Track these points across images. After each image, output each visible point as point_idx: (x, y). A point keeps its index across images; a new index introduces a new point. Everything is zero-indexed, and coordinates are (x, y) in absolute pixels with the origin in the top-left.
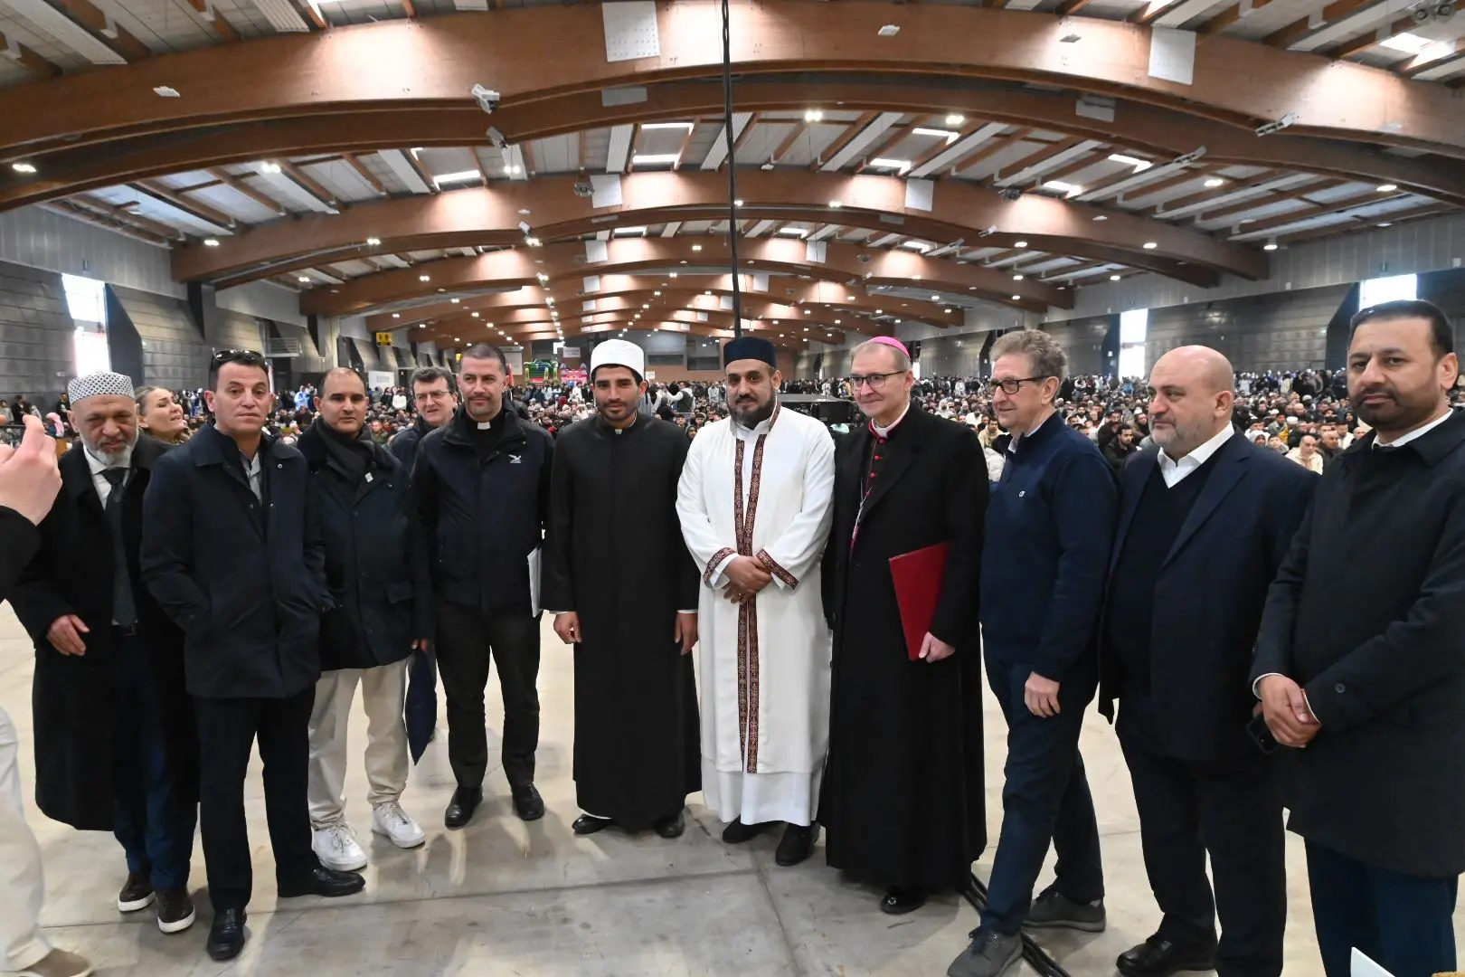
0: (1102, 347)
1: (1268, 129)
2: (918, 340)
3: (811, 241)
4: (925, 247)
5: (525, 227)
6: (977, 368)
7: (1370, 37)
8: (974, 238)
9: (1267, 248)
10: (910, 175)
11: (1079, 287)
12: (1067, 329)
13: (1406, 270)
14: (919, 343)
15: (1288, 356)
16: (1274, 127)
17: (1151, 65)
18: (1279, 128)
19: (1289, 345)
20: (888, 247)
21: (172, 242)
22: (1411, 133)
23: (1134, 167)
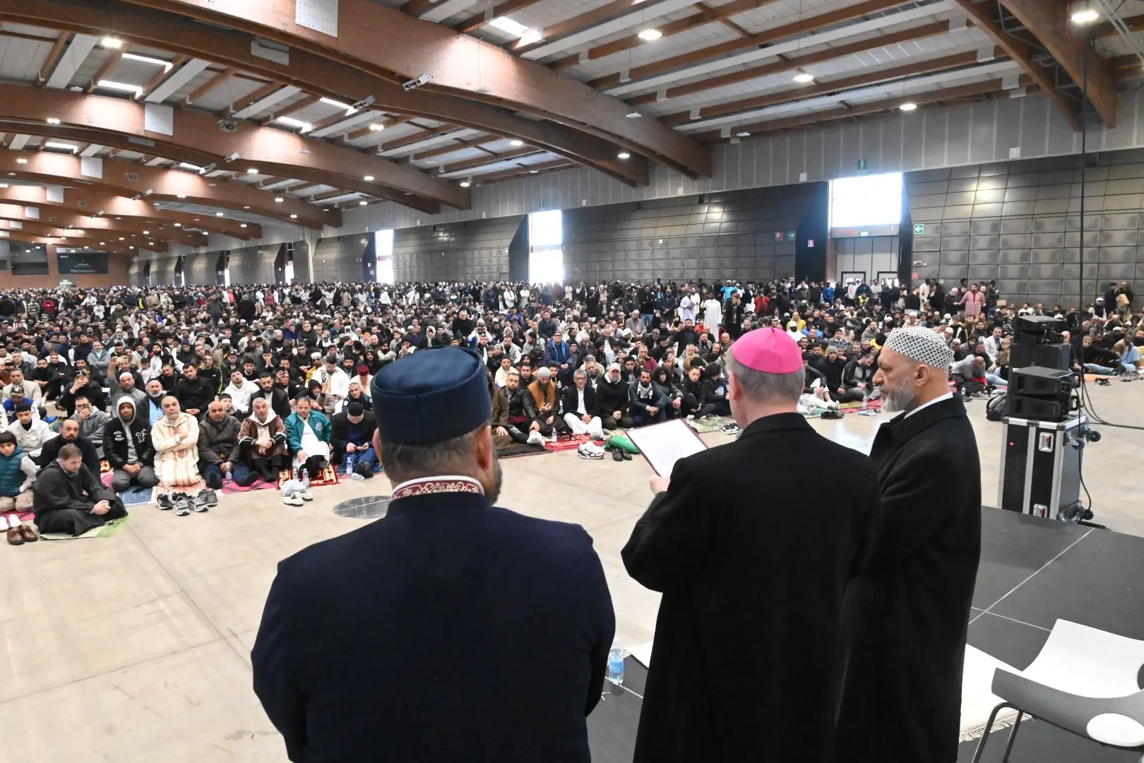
0: (364, 259)
1: (411, 85)
2: (227, 249)
3: (87, 157)
4: (202, 170)
7: (479, 18)
8: (222, 162)
9: (463, 185)
10: (146, 100)
11: (344, 210)
12: (337, 244)
13: (555, 207)
14: (228, 253)
16: (414, 84)
17: (297, 15)
18: (418, 85)
19: (486, 262)
20: (167, 168)
23: (346, 111)
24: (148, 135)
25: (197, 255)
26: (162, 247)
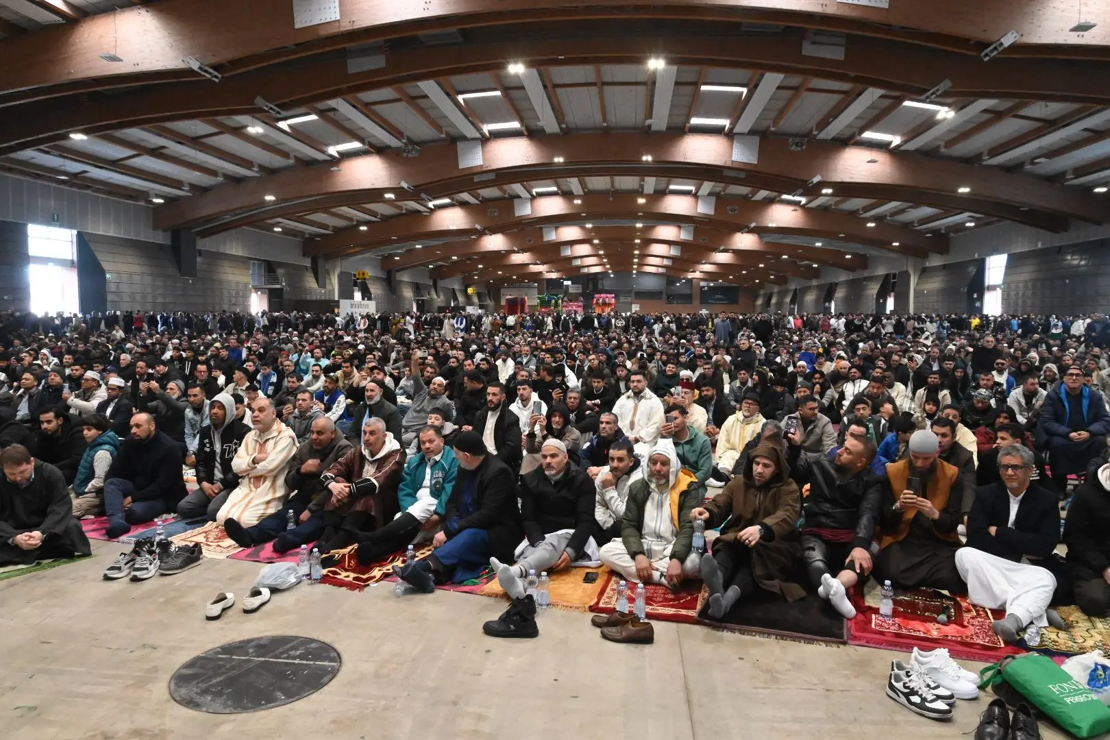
0: (970, 289)
1: (992, 51)
3: (703, 196)
4: (803, 200)
9: (1097, 191)
10: (734, 131)
12: (941, 273)
14: (836, 285)
16: (995, 48)
18: (1000, 49)
20: (770, 202)
24: (735, 166)
25: (810, 287)
26: (781, 280)
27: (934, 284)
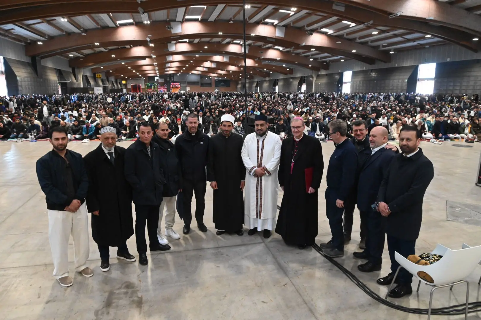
0: (337, 83)
1: (393, 16)
3: (244, 45)
4: (281, 49)
5: (148, 40)
6: (297, 89)
8: (298, 46)
9: (390, 53)
10: (278, 25)
12: (326, 77)
13: (433, 62)
14: (278, 80)
15: (395, 88)
16: (395, 16)
18: (397, 16)
19: (395, 85)
20: (269, 48)
21: (26, 43)
22: (437, 19)
23: (350, 25)
24: (276, 38)
25: (265, 81)
26: (252, 77)
27: (323, 81)
